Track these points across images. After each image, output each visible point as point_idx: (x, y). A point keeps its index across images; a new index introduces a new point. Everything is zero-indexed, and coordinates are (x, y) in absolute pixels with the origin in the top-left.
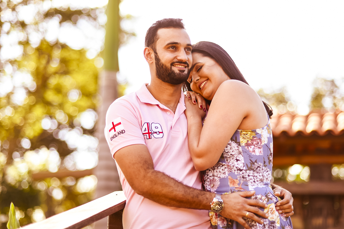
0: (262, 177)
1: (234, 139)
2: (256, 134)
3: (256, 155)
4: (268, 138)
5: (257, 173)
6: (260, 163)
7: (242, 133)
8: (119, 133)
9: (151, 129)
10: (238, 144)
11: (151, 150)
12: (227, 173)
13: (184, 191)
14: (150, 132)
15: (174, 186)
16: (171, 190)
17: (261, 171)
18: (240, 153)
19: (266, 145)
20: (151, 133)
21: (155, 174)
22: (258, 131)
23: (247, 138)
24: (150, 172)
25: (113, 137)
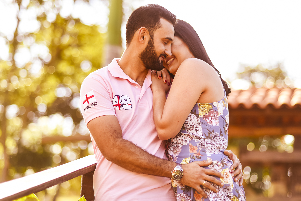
0: (219, 145)
1: (194, 112)
2: (213, 107)
3: (213, 125)
4: (223, 110)
5: (215, 141)
6: (216, 133)
7: (200, 106)
8: (92, 104)
9: (121, 102)
10: (197, 116)
11: (121, 120)
12: (188, 141)
13: (149, 160)
14: (120, 103)
15: (139, 155)
16: (137, 158)
17: (218, 140)
18: (199, 124)
19: (222, 117)
20: (121, 105)
21: (123, 142)
22: (215, 104)
23: (204, 110)
24: (119, 141)
25: (87, 109)
